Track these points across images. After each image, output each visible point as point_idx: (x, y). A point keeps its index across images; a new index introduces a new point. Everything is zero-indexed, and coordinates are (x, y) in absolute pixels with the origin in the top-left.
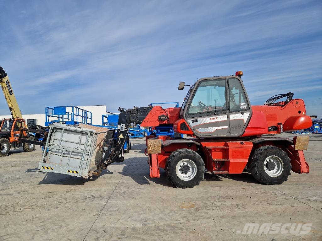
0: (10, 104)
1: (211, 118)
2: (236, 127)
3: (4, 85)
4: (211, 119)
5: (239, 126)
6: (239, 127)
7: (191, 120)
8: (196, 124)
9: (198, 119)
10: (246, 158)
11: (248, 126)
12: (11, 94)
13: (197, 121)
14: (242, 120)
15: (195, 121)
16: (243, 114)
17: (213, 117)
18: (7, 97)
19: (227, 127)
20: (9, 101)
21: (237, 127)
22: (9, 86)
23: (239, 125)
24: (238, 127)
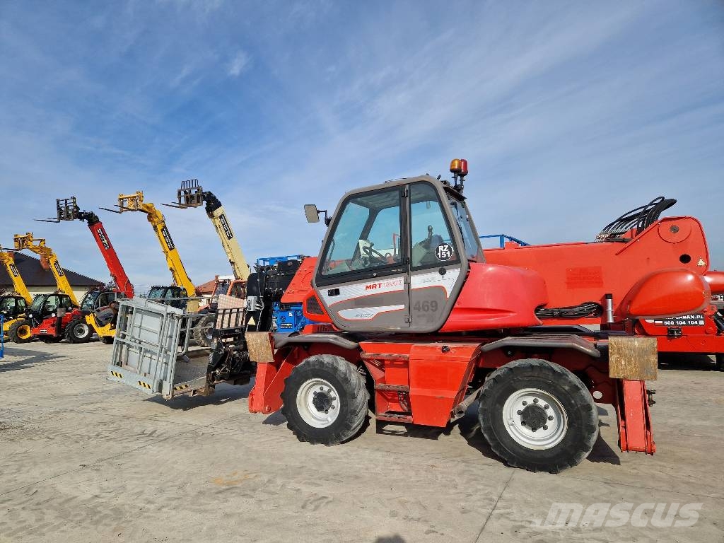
0: (229, 255)
1: (368, 284)
2: (426, 308)
3: (218, 222)
4: (367, 287)
5: (434, 304)
6: (434, 308)
7: (327, 290)
8: (336, 299)
9: (342, 288)
10: (454, 389)
11: (456, 305)
12: (229, 238)
13: (337, 292)
14: (441, 289)
15: (334, 292)
16: (443, 272)
17: (372, 283)
18: (225, 244)
19: (402, 307)
20: (228, 250)
21: (428, 308)
22: (225, 224)
23: (432, 302)
24: (430, 308)
